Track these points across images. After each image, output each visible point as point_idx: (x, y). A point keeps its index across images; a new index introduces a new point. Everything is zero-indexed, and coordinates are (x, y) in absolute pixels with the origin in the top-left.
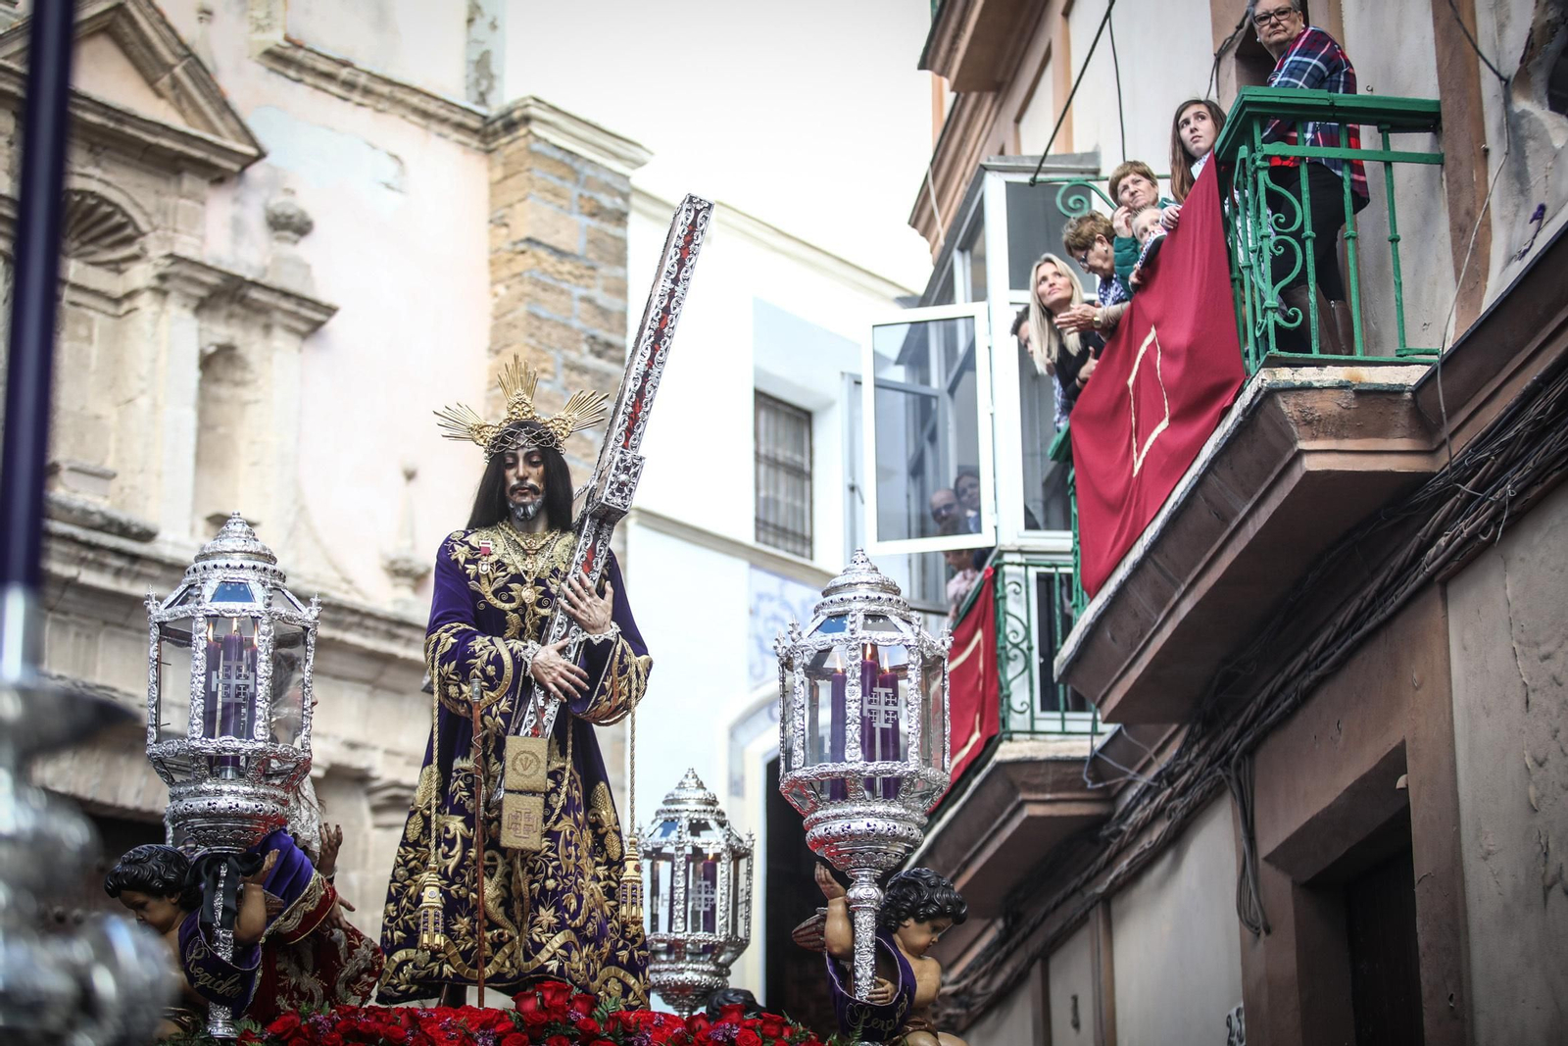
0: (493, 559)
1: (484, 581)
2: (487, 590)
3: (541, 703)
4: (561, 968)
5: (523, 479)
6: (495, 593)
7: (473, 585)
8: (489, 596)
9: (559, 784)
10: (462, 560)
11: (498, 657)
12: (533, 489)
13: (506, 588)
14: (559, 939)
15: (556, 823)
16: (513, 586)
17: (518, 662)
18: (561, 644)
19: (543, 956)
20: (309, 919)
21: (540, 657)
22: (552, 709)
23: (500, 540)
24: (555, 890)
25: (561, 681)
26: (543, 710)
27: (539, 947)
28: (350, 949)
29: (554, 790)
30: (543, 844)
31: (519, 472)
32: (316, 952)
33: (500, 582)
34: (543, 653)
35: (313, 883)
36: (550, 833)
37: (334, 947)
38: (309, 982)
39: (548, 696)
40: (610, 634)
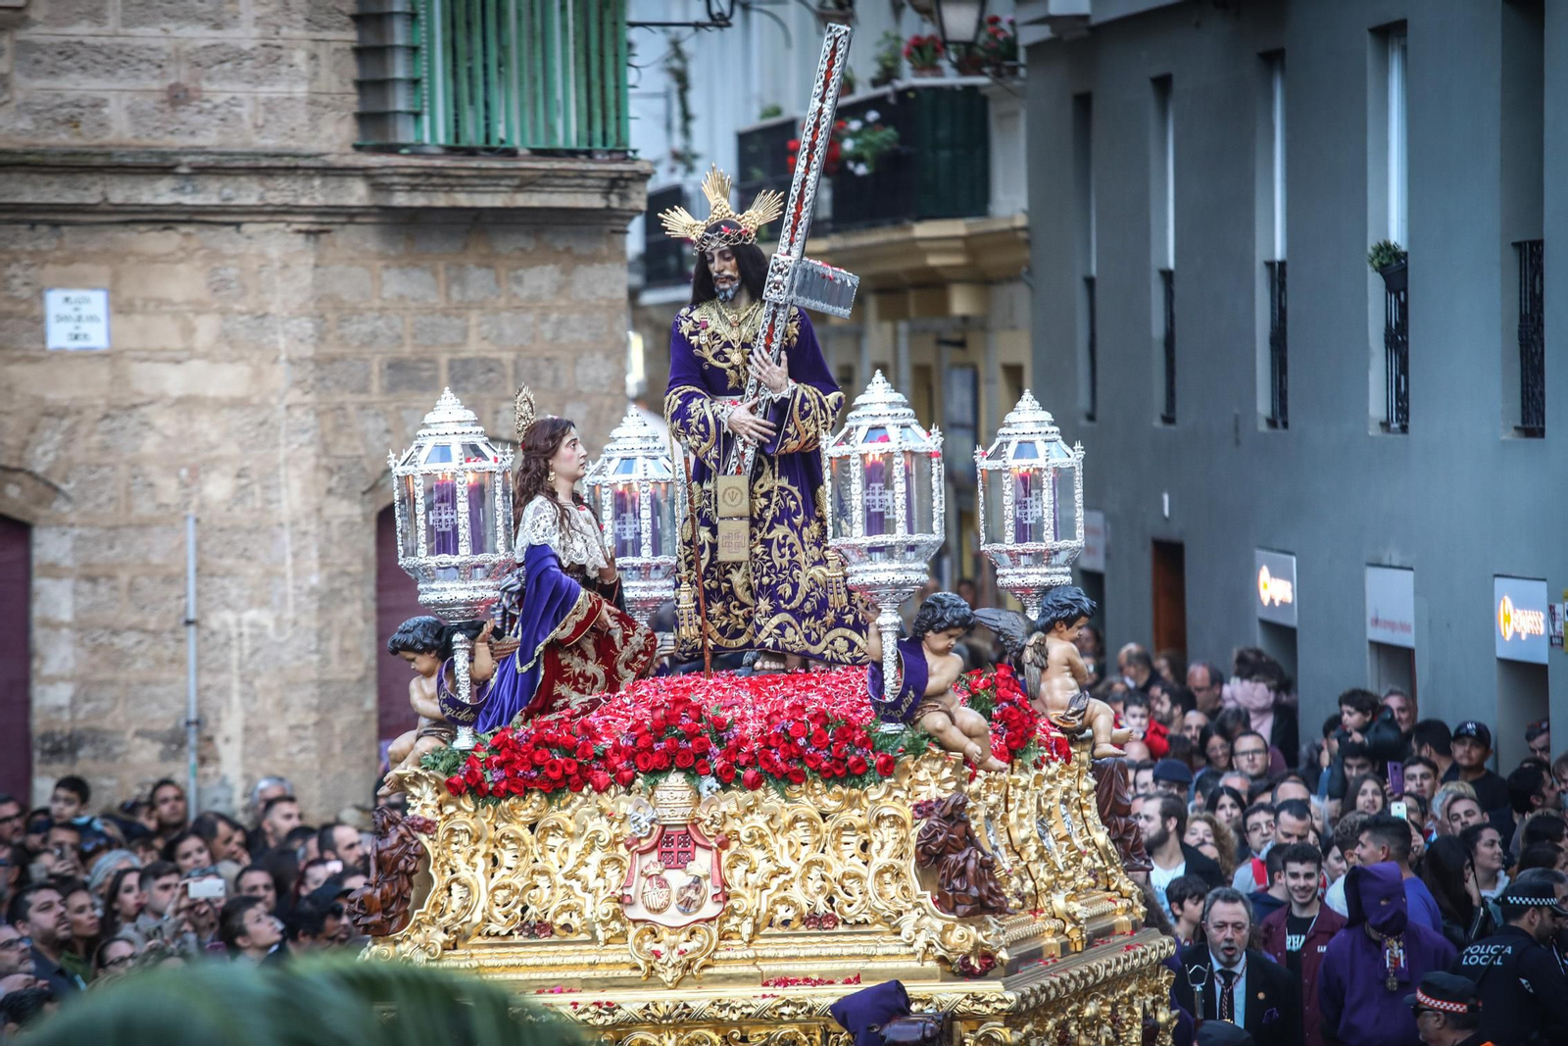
0: (710, 330)
1: (705, 348)
2: (708, 354)
3: (741, 448)
4: (776, 644)
5: (719, 272)
6: (715, 356)
7: (696, 351)
8: (711, 359)
9: (770, 500)
10: (686, 334)
11: (705, 417)
12: (728, 277)
13: (721, 352)
14: (775, 620)
15: (769, 531)
16: (727, 350)
17: (718, 423)
18: (752, 402)
19: (762, 636)
20: (580, 627)
21: (734, 417)
22: (750, 453)
23: (715, 315)
24: (769, 585)
25: (752, 432)
26: (743, 454)
27: (760, 628)
28: (626, 639)
29: (767, 507)
30: (759, 550)
31: (715, 266)
32: (596, 645)
33: (717, 348)
34: (737, 413)
35: (580, 600)
36: (763, 541)
37: (610, 639)
38: (593, 668)
39: (745, 444)
40: (786, 393)
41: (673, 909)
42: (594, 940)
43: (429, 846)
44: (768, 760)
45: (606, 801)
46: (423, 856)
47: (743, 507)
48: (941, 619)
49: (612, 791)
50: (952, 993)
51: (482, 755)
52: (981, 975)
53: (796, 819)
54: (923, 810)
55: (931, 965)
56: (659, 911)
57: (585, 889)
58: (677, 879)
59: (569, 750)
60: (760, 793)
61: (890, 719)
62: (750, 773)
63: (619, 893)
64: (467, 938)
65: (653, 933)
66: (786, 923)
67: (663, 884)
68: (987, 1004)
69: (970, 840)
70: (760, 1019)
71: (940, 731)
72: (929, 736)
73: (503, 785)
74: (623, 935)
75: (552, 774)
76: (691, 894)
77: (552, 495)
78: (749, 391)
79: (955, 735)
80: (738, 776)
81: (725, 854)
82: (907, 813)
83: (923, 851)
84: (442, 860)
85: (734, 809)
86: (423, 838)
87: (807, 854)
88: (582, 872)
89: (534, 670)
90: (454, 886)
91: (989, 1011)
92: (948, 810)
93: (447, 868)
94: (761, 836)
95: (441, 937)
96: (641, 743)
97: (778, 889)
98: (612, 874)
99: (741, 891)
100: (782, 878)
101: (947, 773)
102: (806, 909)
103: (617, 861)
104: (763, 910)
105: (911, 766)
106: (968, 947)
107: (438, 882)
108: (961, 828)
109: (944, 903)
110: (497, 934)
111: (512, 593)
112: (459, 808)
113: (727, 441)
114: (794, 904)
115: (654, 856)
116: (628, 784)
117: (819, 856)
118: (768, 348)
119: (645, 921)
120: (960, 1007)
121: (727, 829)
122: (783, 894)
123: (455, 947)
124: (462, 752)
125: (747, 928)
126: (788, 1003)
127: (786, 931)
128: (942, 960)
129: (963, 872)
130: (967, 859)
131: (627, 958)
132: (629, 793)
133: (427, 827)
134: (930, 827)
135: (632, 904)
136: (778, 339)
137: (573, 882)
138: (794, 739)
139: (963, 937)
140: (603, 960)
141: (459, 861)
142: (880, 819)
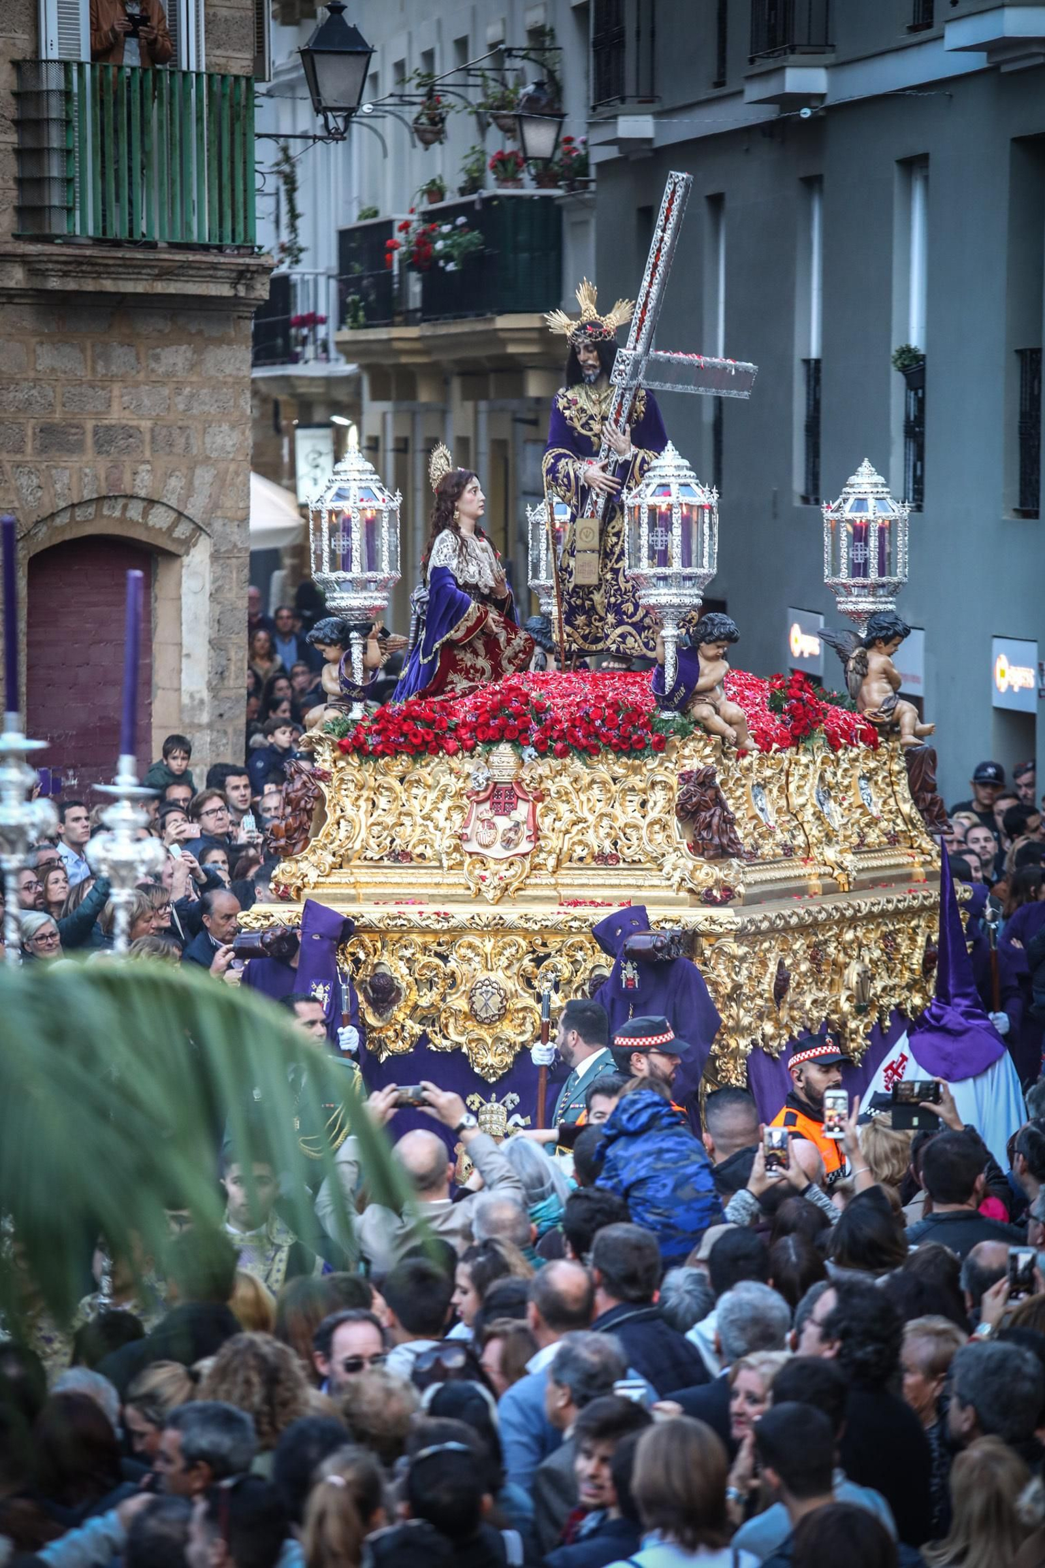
0: (578, 406)
1: (575, 420)
2: (578, 425)
3: (595, 498)
4: (618, 649)
5: (584, 361)
6: (582, 426)
7: (568, 422)
8: (579, 429)
9: (619, 538)
10: (562, 409)
11: (568, 473)
12: (592, 365)
13: (587, 423)
14: (619, 631)
15: (617, 561)
16: (591, 422)
17: (577, 478)
18: (604, 463)
19: (609, 642)
20: (470, 631)
21: (589, 474)
22: (601, 502)
23: (584, 394)
24: (615, 604)
25: (603, 486)
26: (596, 502)
27: (607, 636)
28: (509, 641)
29: (617, 544)
30: (609, 576)
31: (582, 357)
32: (486, 645)
33: (584, 420)
34: (592, 471)
35: (470, 610)
36: (612, 569)
37: (497, 641)
38: (482, 662)
39: (598, 495)
40: (628, 456)
41: (498, 846)
42: (441, 867)
43: (326, 791)
44: (573, 736)
45: (455, 762)
46: (320, 798)
47: (595, 543)
48: (711, 634)
49: (460, 755)
50: (695, 916)
51: (366, 724)
52: (722, 903)
53: (593, 782)
54: (685, 778)
55: (683, 894)
56: (487, 846)
57: (437, 828)
58: (503, 823)
59: (430, 723)
60: (568, 761)
61: (667, 709)
62: (559, 746)
63: (460, 831)
64: (349, 860)
65: (482, 862)
66: (581, 859)
67: (492, 826)
68: (721, 925)
69: (720, 803)
70: (555, 930)
71: (705, 719)
72: (697, 723)
73: (380, 748)
74: (461, 863)
75: (415, 741)
76: (511, 835)
77: (456, 529)
78: (602, 454)
79: (718, 722)
80: (551, 746)
81: (540, 805)
82: (674, 780)
83: (682, 809)
84: (335, 801)
85: (548, 772)
86: (322, 785)
87: (600, 807)
88: (435, 814)
89: (433, 662)
90: (342, 821)
91: (721, 930)
92: (701, 779)
93: (338, 808)
94: (567, 793)
95: (330, 859)
96: (481, 720)
97: (577, 834)
98: (457, 817)
99: (550, 834)
100: (581, 825)
101: (708, 751)
102: (596, 849)
103: (461, 808)
104: (565, 849)
105: (678, 744)
106: (711, 882)
107: (331, 819)
108: (710, 793)
109: (697, 848)
110: (371, 859)
111: (423, 603)
112: (348, 763)
113: (584, 492)
114: (587, 845)
115: (487, 805)
116: (471, 749)
117: (609, 810)
118: (616, 421)
119: (477, 854)
120: (701, 927)
121: (543, 786)
122: (580, 837)
123: (341, 867)
124: (353, 721)
125: (551, 862)
126: (575, 919)
127: (582, 865)
128: (691, 891)
129: (709, 826)
130: (712, 816)
131: (462, 881)
132: (472, 757)
133: (325, 776)
134: (688, 791)
135: (468, 840)
136: (625, 413)
137: (429, 823)
138: (593, 721)
139: (708, 874)
140: (445, 881)
141: (347, 803)
142: (653, 784)
